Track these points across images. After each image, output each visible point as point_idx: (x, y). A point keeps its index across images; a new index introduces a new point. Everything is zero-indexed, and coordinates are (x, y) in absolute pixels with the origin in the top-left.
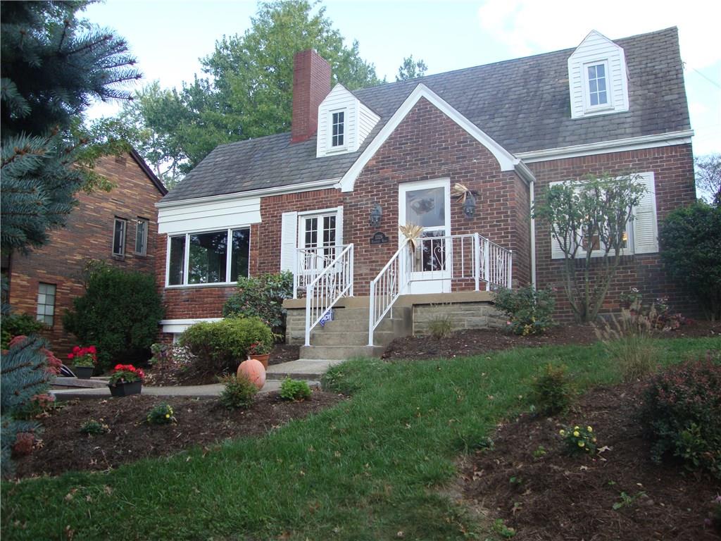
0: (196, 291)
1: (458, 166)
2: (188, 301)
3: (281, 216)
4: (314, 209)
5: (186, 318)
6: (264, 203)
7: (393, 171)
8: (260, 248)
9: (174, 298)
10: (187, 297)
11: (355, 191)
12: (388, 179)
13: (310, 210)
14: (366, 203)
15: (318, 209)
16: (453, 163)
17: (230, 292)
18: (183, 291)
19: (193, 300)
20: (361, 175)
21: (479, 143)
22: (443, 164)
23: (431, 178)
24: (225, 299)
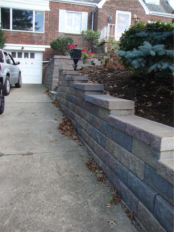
0: (18, 33)
1: (134, 9)
2: (14, 37)
3: (59, 10)
4: (73, 11)
5: (13, 43)
6: (51, 4)
7: (115, 5)
8: (49, 21)
9: (6, 35)
10: (13, 35)
11: (102, 8)
12: (113, 7)
13: (71, 10)
14: (106, 14)
15: (74, 11)
16: (133, 8)
17: (36, 35)
18: (11, 32)
19: (16, 37)
20: (105, 4)
21: (141, 4)
22: (130, 7)
23: (126, 11)
24: (33, 38)
